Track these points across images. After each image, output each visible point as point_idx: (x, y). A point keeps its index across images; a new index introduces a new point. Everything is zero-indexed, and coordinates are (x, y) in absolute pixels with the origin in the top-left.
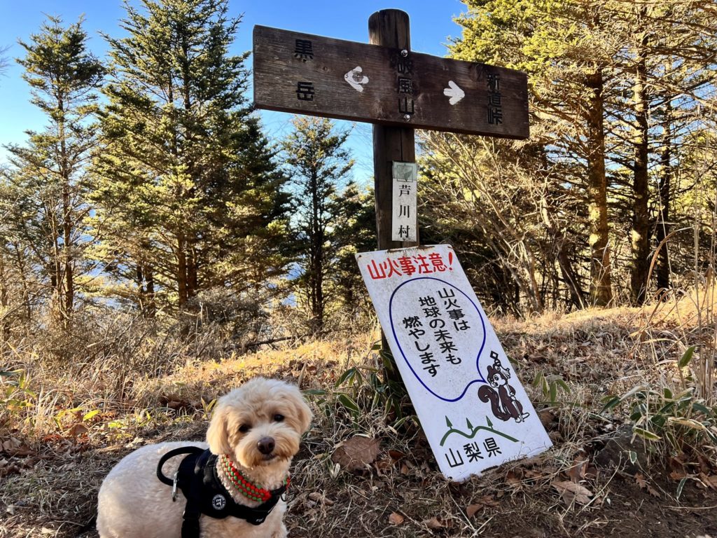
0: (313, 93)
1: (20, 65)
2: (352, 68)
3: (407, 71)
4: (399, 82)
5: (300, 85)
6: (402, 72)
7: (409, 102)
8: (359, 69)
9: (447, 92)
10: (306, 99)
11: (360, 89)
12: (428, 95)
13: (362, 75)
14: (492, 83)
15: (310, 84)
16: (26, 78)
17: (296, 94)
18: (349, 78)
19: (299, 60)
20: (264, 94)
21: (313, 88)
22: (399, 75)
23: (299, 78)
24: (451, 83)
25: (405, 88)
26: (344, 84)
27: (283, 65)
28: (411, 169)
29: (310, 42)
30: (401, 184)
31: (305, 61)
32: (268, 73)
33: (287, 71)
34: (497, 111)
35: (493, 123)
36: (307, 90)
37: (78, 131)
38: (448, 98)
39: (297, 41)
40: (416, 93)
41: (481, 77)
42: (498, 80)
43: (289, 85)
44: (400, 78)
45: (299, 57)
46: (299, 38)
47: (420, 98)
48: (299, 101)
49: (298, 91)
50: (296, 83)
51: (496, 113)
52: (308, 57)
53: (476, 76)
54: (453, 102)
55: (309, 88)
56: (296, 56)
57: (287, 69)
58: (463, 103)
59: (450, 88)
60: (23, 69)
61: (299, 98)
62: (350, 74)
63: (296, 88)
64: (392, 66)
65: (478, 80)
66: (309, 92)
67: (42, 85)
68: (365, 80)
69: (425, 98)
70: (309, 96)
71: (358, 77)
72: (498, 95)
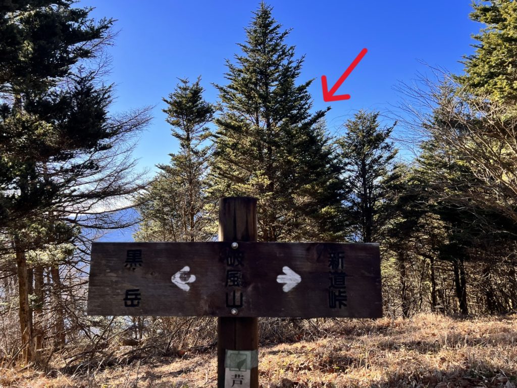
0: (140, 299)
1: (165, 113)
2: (179, 269)
3: (236, 263)
4: (228, 276)
5: (128, 292)
6: (232, 265)
7: (238, 295)
8: (187, 269)
9: (280, 279)
10: (132, 305)
11: (187, 288)
12: (259, 285)
13: (188, 274)
14: (334, 263)
15: (138, 290)
16: (168, 121)
17: (123, 302)
18: (177, 280)
19: (129, 269)
20: (95, 306)
21: (140, 294)
22: (229, 268)
23: (129, 286)
24: (286, 269)
25: (234, 281)
26: (171, 286)
27: (113, 276)
28: (244, 357)
29: (140, 251)
30: (234, 373)
31: (134, 269)
32: (100, 286)
33: (116, 282)
34: (340, 292)
35: (335, 307)
36: (134, 297)
37: (196, 153)
38: (282, 285)
39: (129, 251)
40: (245, 284)
41: (322, 257)
42: (342, 258)
43: (118, 294)
44: (228, 271)
45: (128, 266)
46: (130, 249)
47: (250, 289)
48: (126, 308)
49: (126, 299)
50: (124, 291)
51: (340, 295)
52: (138, 265)
53: (315, 256)
54: (286, 289)
55: (136, 295)
56: (127, 265)
57: (117, 279)
58: (298, 288)
59: (284, 274)
60: (166, 115)
61: (126, 305)
62: (178, 275)
63: (124, 297)
64: (221, 260)
65: (318, 260)
66: (136, 299)
67: (178, 124)
68: (193, 279)
69: (255, 288)
70: (136, 302)
71: (185, 277)
72: (342, 275)
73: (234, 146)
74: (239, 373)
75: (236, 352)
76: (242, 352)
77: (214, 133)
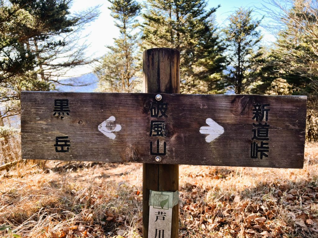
0: (69, 145)
2: (105, 119)
4: (152, 126)
5: (58, 139)
6: (156, 116)
7: (161, 144)
8: (112, 119)
9: (203, 130)
10: (62, 151)
11: (113, 137)
12: (182, 135)
13: (115, 123)
14: (259, 116)
15: (67, 137)
16: (112, 16)
17: (54, 148)
18: (103, 128)
19: (58, 117)
20: (28, 151)
21: (69, 141)
22: (152, 119)
23: (58, 133)
24: (209, 121)
25: (158, 131)
26: (98, 134)
27: (43, 123)
29: (67, 100)
30: (157, 210)
31: (62, 117)
32: (31, 132)
33: (46, 129)
34: (262, 144)
35: (256, 157)
36: (63, 143)
37: (130, 37)
38: (204, 136)
39: (56, 101)
40: (169, 134)
41: (247, 109)
42: (267, 110)
43: (49, 141)
45: (57, 115)
46: (57, 98)
47: (173, 138)
48: (57, 153)
49: (56, 145)
50: (55, 138)
51: (262, 147)
52: (65, 114)
53: (240, 109)
54: (208, 140)
55: (66, 141)
56: (55, 114)
57: (46, 127)
58: (222, 140)
59: (207, 125)
60: (110, 11)
61: (57, 151)
62: (104, 124)
63: (55, 143)
64: (145, 111)
65: (242, 113)
66: (66, 145)
67: (118, 18)
68: (118, 128)
70: (65, 148)
71: (111, 126)
72: (266, 127)
73: (155, 33)
74: (162, 210)
75: (160, 193)
76: (164, 193)
77: (141, 24)
